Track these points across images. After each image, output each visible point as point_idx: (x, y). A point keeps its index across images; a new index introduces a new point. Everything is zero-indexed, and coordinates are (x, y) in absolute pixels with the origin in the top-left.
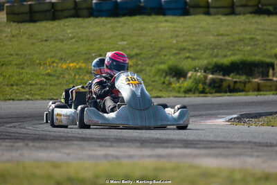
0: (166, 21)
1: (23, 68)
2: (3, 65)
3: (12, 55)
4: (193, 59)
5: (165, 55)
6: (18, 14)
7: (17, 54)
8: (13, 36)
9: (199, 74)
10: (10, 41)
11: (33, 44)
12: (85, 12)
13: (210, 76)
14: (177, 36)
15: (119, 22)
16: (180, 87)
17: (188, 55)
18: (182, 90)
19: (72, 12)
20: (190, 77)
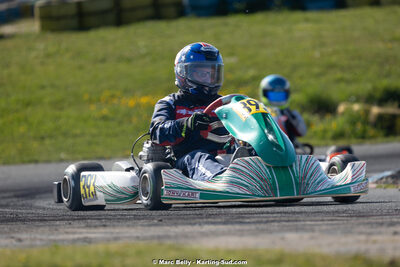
0: (307, 20)
1: (61, 109)
2: (28, 104)
3: (43, 87)
4: (349, 82)
5: (301, 78)
6: (58, 18)
7: (53, 86)
8: (48, 56)
9: (356, 107)
10: (42, 64)
11: (81, 68)
12: (172, 11)
13: (375, 110)
14: (323, 45)
15: (226, 25)
16: (325, 131)
17: (339, 75)
18: (330, 134)
19: (150, 12)
20: (343, 114)
